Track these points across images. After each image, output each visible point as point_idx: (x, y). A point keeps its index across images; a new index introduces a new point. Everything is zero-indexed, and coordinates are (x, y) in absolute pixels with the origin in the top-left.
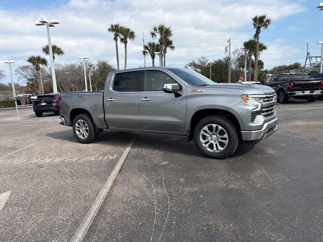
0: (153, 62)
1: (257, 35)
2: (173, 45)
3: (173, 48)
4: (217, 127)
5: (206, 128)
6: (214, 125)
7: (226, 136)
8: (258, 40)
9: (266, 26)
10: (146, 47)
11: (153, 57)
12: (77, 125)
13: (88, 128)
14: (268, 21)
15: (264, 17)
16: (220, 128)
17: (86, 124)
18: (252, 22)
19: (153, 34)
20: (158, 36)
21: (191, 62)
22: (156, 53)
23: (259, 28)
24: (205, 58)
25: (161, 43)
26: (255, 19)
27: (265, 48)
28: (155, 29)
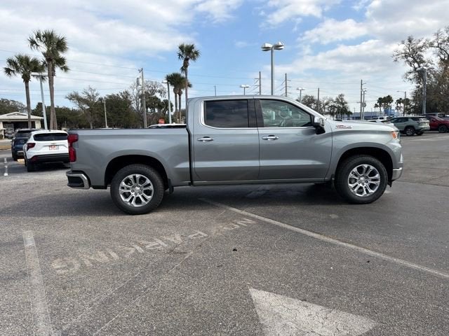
0: (27, 88)
1: (185, 68)
2: (67, 64)
3: (66, 69)
4: (368, 167)
5: (355, 170)
6: (366, 166)
7: (377, 176)
8: (186, 75)
9: (194, 58)
10: (10, 62)
11: (26, 79)
12: (123, 184)
13: (151, 187)
14: (196, 53)
15: (192, 47)
16: (372, 168)
17: (148, 181)
18: (179, 51)
19: (33, 42)
20: (43, 48)
21: (73, 94)
22: (33, 73)
23: (186, 60)
24: (94, 90)
25: (49, 60)
26: (181, 48)
27: (190, 86)
28: (38, 36)
